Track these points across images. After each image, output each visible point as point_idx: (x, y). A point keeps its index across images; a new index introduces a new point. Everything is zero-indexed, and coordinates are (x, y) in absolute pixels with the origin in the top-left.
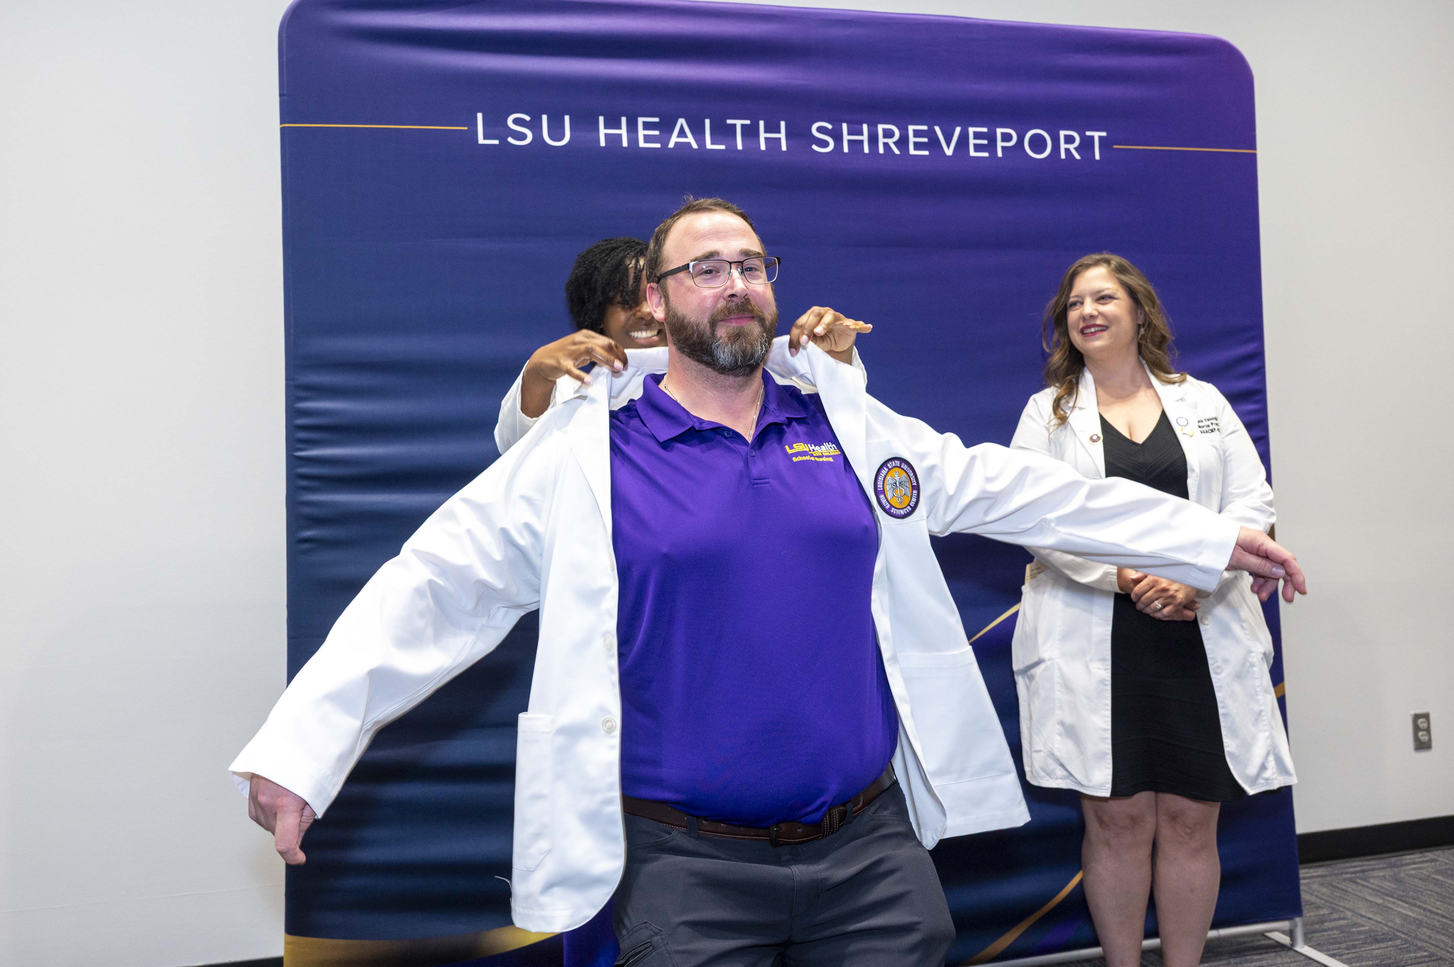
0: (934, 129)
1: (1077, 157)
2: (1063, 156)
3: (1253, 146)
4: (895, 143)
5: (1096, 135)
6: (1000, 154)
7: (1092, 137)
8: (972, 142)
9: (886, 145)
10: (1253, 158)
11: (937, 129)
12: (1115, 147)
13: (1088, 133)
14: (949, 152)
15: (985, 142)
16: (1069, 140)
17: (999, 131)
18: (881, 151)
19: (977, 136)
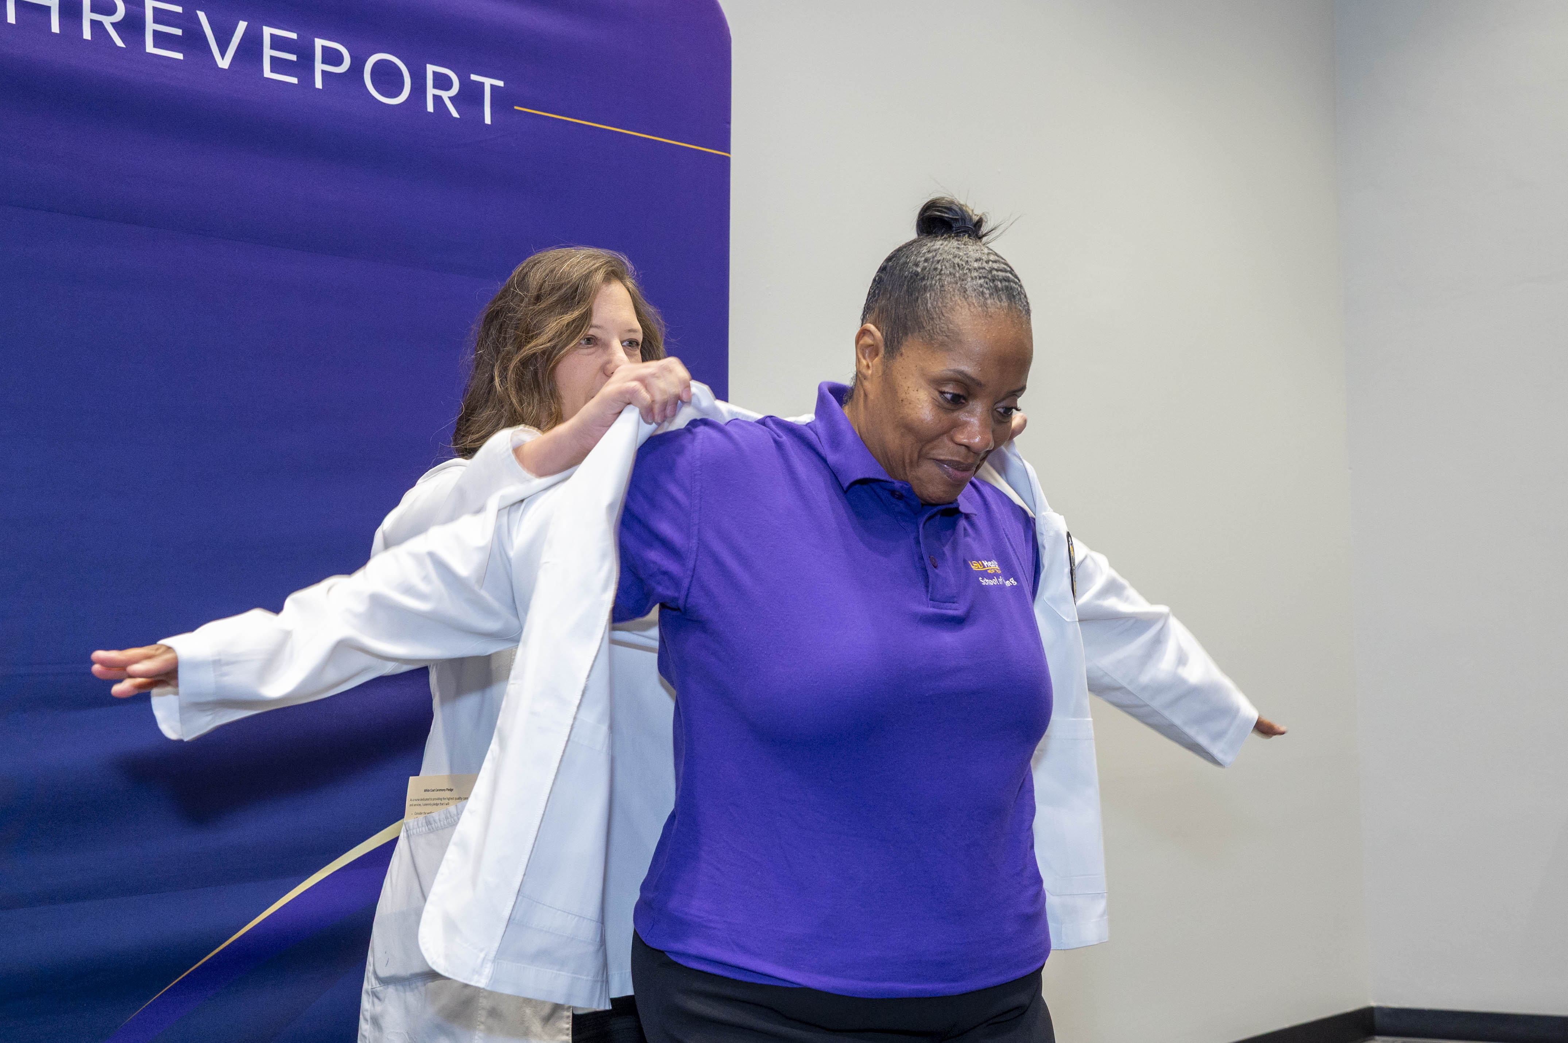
0: (197, 15)
1: (455, 114)
2: (430, 108)
3: (725, 145)
4: (114, 25)
5: (488, 82)
6: (319, 84)
7: (482, 84)
8: (268, 53)
9: (96, 26)
10: (725, 163)
11: (202, 16)
12: (516, 108)
13: (474, 77)
14: (224, 63)
15: (293, 58)
16: (442, 82)
17: (319, 43)
18: (87, 35)
19: (278, 43)
